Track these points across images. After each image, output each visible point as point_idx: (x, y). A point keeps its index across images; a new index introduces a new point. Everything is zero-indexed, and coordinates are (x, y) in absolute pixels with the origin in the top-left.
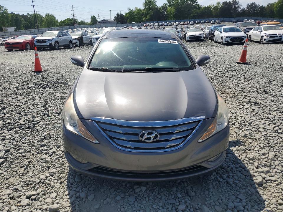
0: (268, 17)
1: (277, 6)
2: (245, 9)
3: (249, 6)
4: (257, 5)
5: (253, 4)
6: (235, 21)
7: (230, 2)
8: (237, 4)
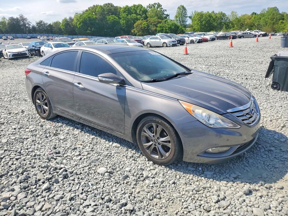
0: (58, 34)
1: (62, 24)
2: (36, 26)
3: (38, 23)
4: (46, 23)
5: (41, 22)
6: (29, 37)
7: (17, 18)
8: (25, 21)
